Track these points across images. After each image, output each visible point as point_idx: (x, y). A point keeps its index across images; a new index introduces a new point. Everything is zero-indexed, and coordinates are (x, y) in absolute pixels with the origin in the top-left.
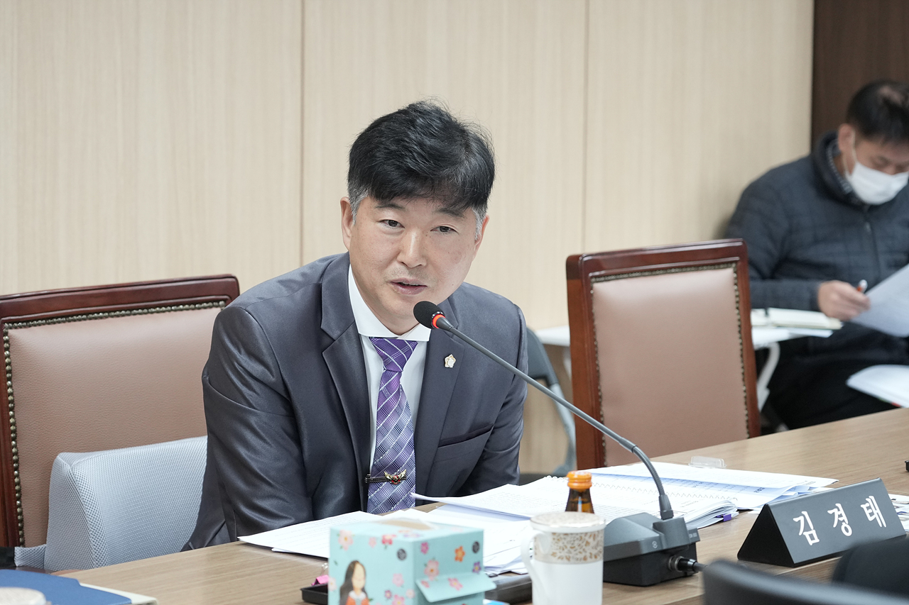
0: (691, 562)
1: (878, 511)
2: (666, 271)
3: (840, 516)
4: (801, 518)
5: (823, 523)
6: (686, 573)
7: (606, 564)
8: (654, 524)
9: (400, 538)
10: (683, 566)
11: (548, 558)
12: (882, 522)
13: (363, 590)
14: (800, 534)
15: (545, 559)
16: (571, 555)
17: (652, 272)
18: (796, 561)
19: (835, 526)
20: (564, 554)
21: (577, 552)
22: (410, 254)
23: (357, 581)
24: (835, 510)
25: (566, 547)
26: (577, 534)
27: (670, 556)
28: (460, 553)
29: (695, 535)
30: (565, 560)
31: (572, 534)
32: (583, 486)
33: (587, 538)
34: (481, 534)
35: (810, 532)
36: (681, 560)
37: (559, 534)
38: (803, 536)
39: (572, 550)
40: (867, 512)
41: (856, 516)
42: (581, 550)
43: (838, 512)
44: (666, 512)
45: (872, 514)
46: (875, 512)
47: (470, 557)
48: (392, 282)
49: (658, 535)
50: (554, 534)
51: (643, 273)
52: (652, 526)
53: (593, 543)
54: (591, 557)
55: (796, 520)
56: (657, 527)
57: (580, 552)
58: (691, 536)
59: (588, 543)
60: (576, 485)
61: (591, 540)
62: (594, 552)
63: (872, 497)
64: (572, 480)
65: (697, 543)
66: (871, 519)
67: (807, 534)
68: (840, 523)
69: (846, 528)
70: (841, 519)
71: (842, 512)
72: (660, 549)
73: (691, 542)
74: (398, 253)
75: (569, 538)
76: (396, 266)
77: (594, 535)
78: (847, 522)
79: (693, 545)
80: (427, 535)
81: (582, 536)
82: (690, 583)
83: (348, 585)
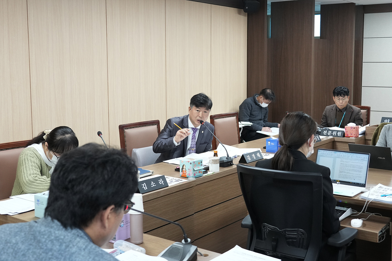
0: (232, 163)
2: (225, 117)
5: (251, 157)
7: (220, 164)
9: (190, 161)
10: (230, 164)
12: (260, 157)
13: (185, 169)
15: (211, 164)
16: (215, 163)
17: (223, 118)
18: (247, 163)
22: (200, 115)
23: (184, 168)
28: (199, 163)
32: (216, 152)
34: (202, 160)
40: (258, 155)
41: (256, 156)
43: (253, 155)
44: (228, 156)
47: (201, 164)
48: (198, 120)
50: (212, 160)
51: (222, 118)
54: (218, 163)
55: (247, 157)
56: (227, 158)
58: (232, 159)
60: (215, 152)
63: (258, 153)
64: (214, 152)
67: (249, 159)
68: (254, 157)
72: (227, 162)
74: (198, 115)
75: (214, 160)
76: (198, 117)
77: (218, 160)
79: (232, 161)
80: (194, 161)
81: (216, 160)
82: (232, 166)
83: (183, 168)
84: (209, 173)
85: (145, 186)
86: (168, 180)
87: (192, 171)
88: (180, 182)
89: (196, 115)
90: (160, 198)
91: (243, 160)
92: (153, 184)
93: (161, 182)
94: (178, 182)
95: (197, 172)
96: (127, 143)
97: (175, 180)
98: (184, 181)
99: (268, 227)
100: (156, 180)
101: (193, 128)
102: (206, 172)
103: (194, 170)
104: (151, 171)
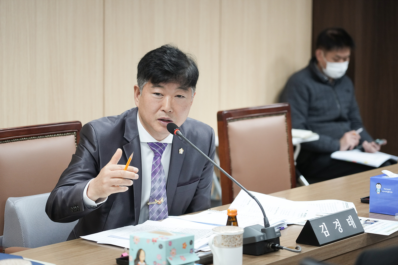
0: (277, 245)
1: (353, 222)
3: (338, 224)
4: (322, 226)
5: (331, 228)
6: (275, 250)
7: (244, 246)
8: (262, 229)
9: (160, 239)
10: (273, 247)
11: (220, 246)
12: (355, 226)
13: (144, 261)
14: (322, 232)
15: (219, 246)
16: (230, 244)
18: (320, 244)
19: (336, 229)
20: (227, 244)
21: (232, 243)
22: (166, 107)
23: (142, 257)
24: (336, 222)
25: (227, 241)
26: (232, 236)
27: (268, 243)
28: (185, 246)
29: (279, 234)
30: (227, 247)
31: (230, 236)
32: (234, 215)
33: (236, 237)
34: (193, 237)
35: (326, 232)
36: (273, 244)
37: (225, 236)
38: (323, 233)
39: (230, 242)
40: (349, 222)
41: (344, 224)
42: (234, 242)
43: (337, 223)
44: (267, 224)
45: (350, 223)
46: (352, 222)
47: (189, 247)
48: (159, 120)
49: (263, 234)
50: (222, 235)
52: (261, 230)
53: (239, 239)
54: (238, 245)
55: (320, 226)
56: (263, 231)
57: (233, 243)
58: (277, 234)
59: (237, 239)
60: (230, 214)
61: (238, 238)
62: (239, 243)
63: (350, 216)
64: (229, 212)
65: (280, 237)
66: (350, 225)
67: (325, 232)
68: (338, 227)
69: (340, 229)
70: (338, 225)
71: (339, 222)
72: (264, 240)
73: (277, 237)
74: (161, 107)
75: (229, 237)
76: (160, 112)
77: (239, 236)
78: (341, 227)
79: (278, 238)
80: (171, 238)
81: (234, 236)
82: (277, 254)
83: (137, 259)
89: (155, 106)
101: (151, 145)
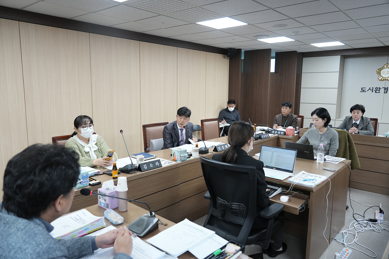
2: (211, 121)
4: (219, 147)
7: (199, 152)
9: (179, 150)
15: (193, 152)
18: (218, 151)
22: (182, 121)
27: (206, 151)
40: (226, 147)
47: (185, 152)
48: (180, 124)
50: (194, 149)
56: (205, 148)
58: (208, 149)
60: (197, 144)
70: (223, 147)
76: (180, 122)
80: (181, 150)
81: (197, 150)
82: (207, 154)
83: (174, 155)
84: (192, 158)
85: (145, 166)
86: (162, 163)
87: (179, 157)
88: (171, 164)
90: (156, 174)
91: (215, 149)
92: (151, 166)
93: (157, 164)
94: (170, 164)
95: (182, 158)
96: (147, 136)
97: (168, 162)
98: (174, 163)
99: (220, 200)
100: (153, 163)
101: (180, 129)
102: (189, 157)
103: (181, 156)
104: (154, 155)
